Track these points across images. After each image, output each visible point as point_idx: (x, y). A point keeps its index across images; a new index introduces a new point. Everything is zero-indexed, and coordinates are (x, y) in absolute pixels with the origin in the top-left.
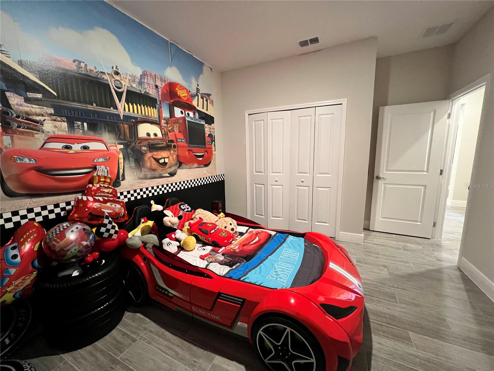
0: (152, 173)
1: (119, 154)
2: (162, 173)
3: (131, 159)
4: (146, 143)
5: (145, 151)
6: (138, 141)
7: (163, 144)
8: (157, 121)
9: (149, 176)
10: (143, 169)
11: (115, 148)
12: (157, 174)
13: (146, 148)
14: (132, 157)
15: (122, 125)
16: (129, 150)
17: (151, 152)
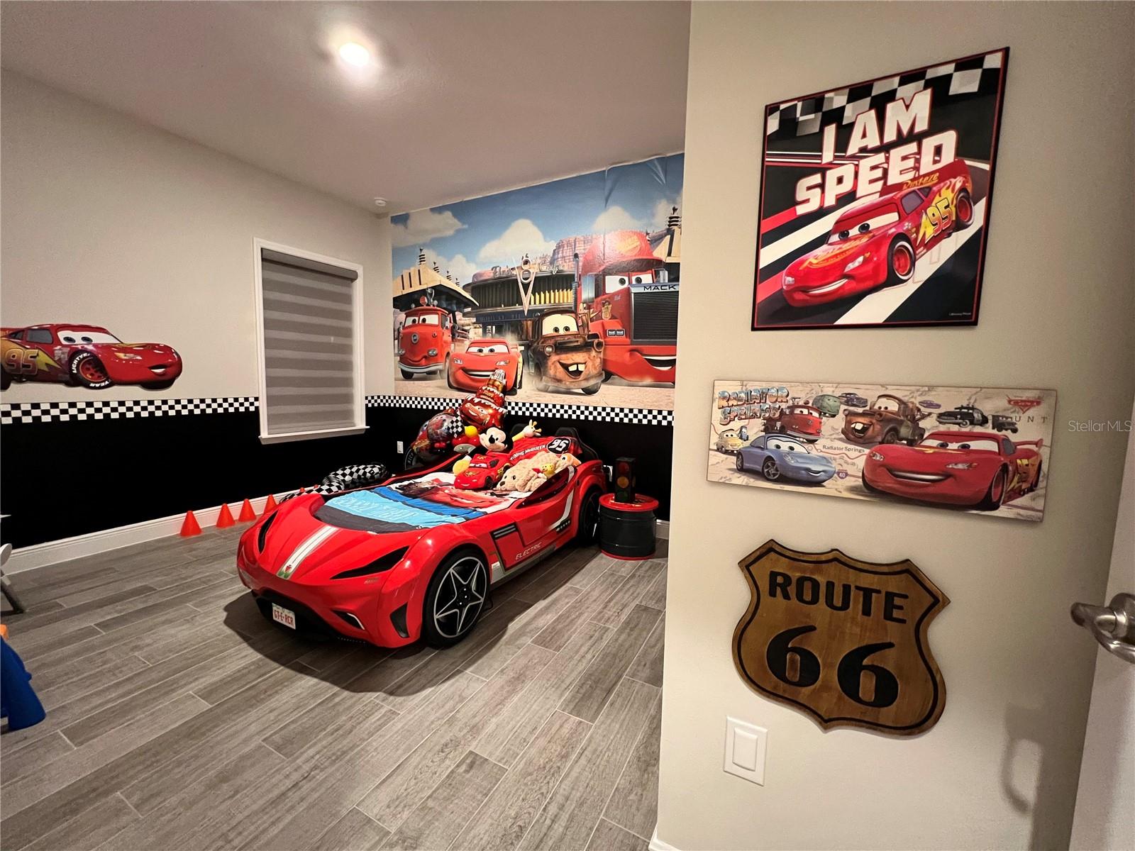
0: (556, 384)
1: (519, 357)
2: (572, 386)
3: (531, 363)
4: (551, 342)
5: (550, 353)
6: (542, 340)
7: (577, 341)
8: (571, 308)
9: (550, 389)
10: (544, 377)
11: (515, 350)
12: (562, 387)
13: (551, 350)
14: (533, 361)
15: (525, 322)
16: (530, 353)
17: (558, 354)
